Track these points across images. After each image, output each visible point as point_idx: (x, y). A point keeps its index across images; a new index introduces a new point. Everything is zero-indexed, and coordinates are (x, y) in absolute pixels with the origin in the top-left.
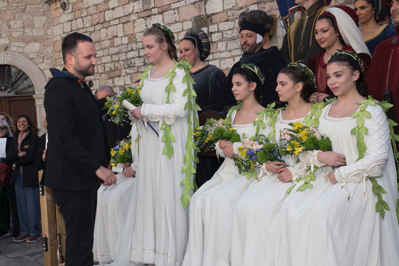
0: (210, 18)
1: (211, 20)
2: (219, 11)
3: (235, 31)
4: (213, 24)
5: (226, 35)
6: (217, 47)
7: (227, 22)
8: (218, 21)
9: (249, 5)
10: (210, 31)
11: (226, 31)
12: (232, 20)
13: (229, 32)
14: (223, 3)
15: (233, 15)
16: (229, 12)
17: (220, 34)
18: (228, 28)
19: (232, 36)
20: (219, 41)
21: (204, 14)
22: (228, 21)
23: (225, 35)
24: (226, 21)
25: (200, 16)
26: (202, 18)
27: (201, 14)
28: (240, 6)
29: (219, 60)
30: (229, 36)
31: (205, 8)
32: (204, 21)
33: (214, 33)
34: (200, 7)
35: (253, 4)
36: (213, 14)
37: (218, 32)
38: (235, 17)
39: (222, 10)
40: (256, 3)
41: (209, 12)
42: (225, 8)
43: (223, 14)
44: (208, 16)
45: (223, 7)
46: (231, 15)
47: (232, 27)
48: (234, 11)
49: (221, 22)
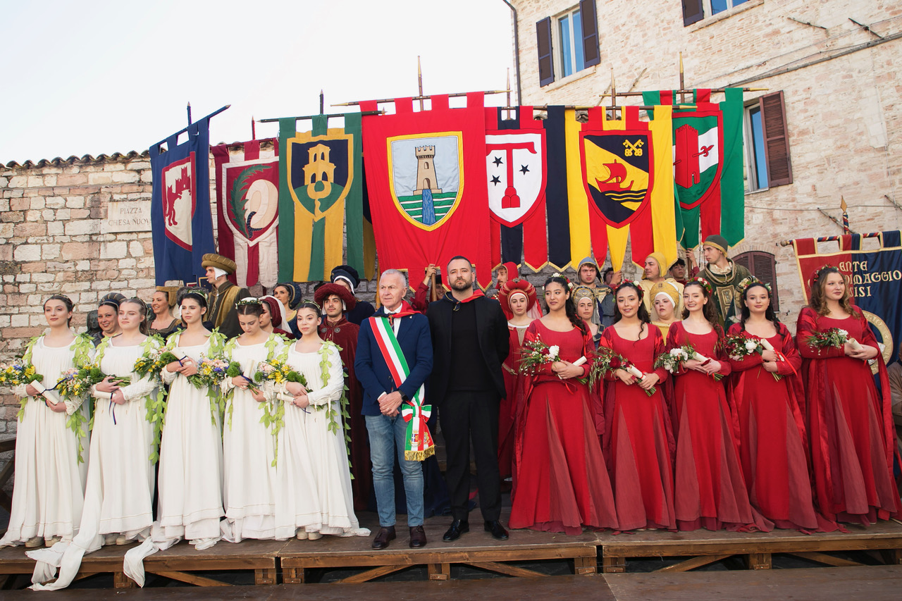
0: (19, 266)
1: (21, 269)
2: (34, 260)
3: (56, 284)
4: (22, 273)
5: (42, 288)
6: (27, 300)
7: (45, 274)
8: (32, 271)
9: (78, 260)
10: (17, 280)
11: (42, 283)
12: (52, 273)
13: (47, 285)
14: (42, 252)
15: (55, 267)
16: (49, 264)
17: (33, 286)
18: (46, 280)
19: (51, 290)
20: (32, 293)
21: (10, 259)
22: (46, 272)
23: (40, 287)
24: (43, 272)
25: (3, 262)
26: (7, 264)
27: (6, 259)
28: (65, 259)
29: (28, 315)
30: (46, 289)
31: (13, 254)
32: (10, 268)
33: (24, 283)
34: (6, 251)
35: (84, 259)
36: (25, 262)
37: (30, 282)
38: (57, 269)
39: (39, 259)
40: (87, 259)
41: (18, 258)
42: (44, 258)
43: (40, 264)
44: (16, 263)
45: (41, 256)
46: (52, 266)
47: (51, 280)
48: (57, 263)
49: (35, 272)
